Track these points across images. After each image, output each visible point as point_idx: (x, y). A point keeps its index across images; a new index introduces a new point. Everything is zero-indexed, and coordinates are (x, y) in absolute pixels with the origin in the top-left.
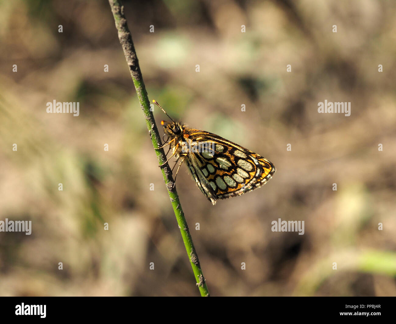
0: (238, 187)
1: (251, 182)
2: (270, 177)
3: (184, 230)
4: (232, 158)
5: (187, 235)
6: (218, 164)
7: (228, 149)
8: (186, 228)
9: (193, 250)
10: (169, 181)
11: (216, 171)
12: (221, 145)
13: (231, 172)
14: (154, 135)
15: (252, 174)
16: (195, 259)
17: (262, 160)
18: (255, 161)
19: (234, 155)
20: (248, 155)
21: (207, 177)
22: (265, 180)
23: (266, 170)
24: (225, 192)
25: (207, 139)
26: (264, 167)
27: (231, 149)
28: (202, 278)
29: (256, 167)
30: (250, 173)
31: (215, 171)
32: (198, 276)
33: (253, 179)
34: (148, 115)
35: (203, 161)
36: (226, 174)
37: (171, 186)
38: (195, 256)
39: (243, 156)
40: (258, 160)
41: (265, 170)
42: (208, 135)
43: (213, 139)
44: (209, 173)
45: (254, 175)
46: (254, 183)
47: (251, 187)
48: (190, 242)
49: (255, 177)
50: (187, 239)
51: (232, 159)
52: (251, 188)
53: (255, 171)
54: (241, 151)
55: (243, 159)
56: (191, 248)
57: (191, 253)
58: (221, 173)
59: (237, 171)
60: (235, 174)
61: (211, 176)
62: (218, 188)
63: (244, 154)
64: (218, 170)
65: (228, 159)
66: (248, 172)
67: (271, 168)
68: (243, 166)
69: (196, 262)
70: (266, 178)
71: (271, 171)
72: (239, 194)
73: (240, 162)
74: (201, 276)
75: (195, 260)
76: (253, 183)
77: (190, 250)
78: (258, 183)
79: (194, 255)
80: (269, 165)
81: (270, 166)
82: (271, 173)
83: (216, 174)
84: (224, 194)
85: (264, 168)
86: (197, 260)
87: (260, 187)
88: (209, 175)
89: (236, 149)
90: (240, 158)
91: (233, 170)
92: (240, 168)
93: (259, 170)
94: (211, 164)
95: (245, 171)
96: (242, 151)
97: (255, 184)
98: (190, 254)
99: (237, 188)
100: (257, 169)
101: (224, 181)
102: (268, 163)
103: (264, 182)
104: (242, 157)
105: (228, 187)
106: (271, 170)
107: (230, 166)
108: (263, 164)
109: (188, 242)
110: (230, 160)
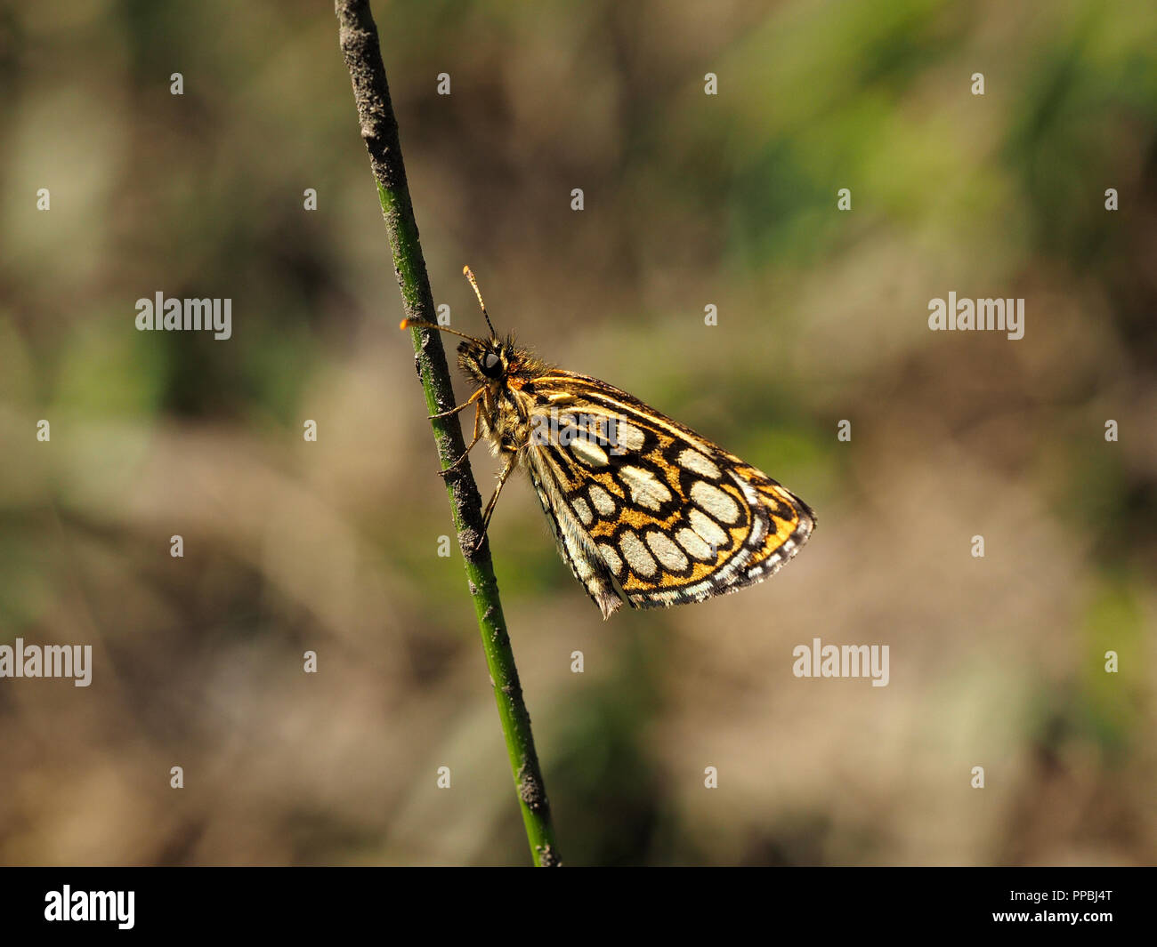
0: (696, 572)
1: (736, 561)
2: (791, 549)
3: (503, 693)
4: (671, 475)
5: (512, 709)
6: (626, 489)
7: (659, 442)
8: (511, 685)
9: (527, 762)
10: (467, 527)
11: (620, 512)
12: (637, 427)
13: (671, 519)
14: (428, 369)
15: (739, 534)
16: (532, 791)
17: (768, 490)
18: (749, 491)
19: (678, 465)
20: (724, 468)
21: (587, 528)
22: (777, 557)
23: (782, 527)
24: (654, 586)
25: (587, 402)
26: (776, 513)
27: (671, 445)
28: (549, 856)
29: (748, 513)
30: (730, 530)
31: (618, 511)
32: (538, 847)
33: (741, 553)
34: (413, 305)
35: (575, 473)
36: (654, 524)
37: (472, 544)
38: (532, 781)
39: (710, 470)
40: (759, 491)
41: (778, 526)
42: (593, 389)
43: (607, 403)
44: (596, 516)
45: (743, 537)
46: (745, 564)
47: (734, 579)
48: (519, 732)
49: (745, 544)
50: (509, 720)
51: (673, 475)
52: (734, 581)
53: (746, 525)
54: (702, 453)
55: (708, 481)
56: (521, 753)
57: (522, 769)
58: (636, 519)
59: (689, 519)
60: (685, 529)
61: (601, 523)
62: (626, 567)
63: (711, 464)
64: (625, 508)
65: (660, 476)
66: (725, 527)
67: (795, 520)
68: (709, 503)
69: (533, 803)
70: (779, 551)
71: (795, 531)
72: (697, 598)
73: (700, 491)
74: (548, 849)
75: (532, 793)
76: (740, 566)
77: (518, 761)
78: (754, 565)
79: (529, 779)
80: (790, 510)
81: (794, 512)
82: (796, 537)
83: (619, 521)
84: (650, 591)
85: (775, 518)
86: (536, 797)
87: (761, 581)
88: (594, 522)
89: (686, 445)
90: (699, 477)
91: (677, 514)
92: (700, 509)
93: (758, 523)
94: (603, 486)
95: (716, 522)
96: (705, 455)
97: (747, 569)
98: (516, 773)
99: (689, 576)
100: (753, 520)
101: (647, 547)
102: (789, 504)
103: (774, 566)
104: (705, 473)
105: (661, 568)
106: (797, 527)
107: (668, 502)
108: (772, 504)
109: (512, 731)
110: (665, 478)
